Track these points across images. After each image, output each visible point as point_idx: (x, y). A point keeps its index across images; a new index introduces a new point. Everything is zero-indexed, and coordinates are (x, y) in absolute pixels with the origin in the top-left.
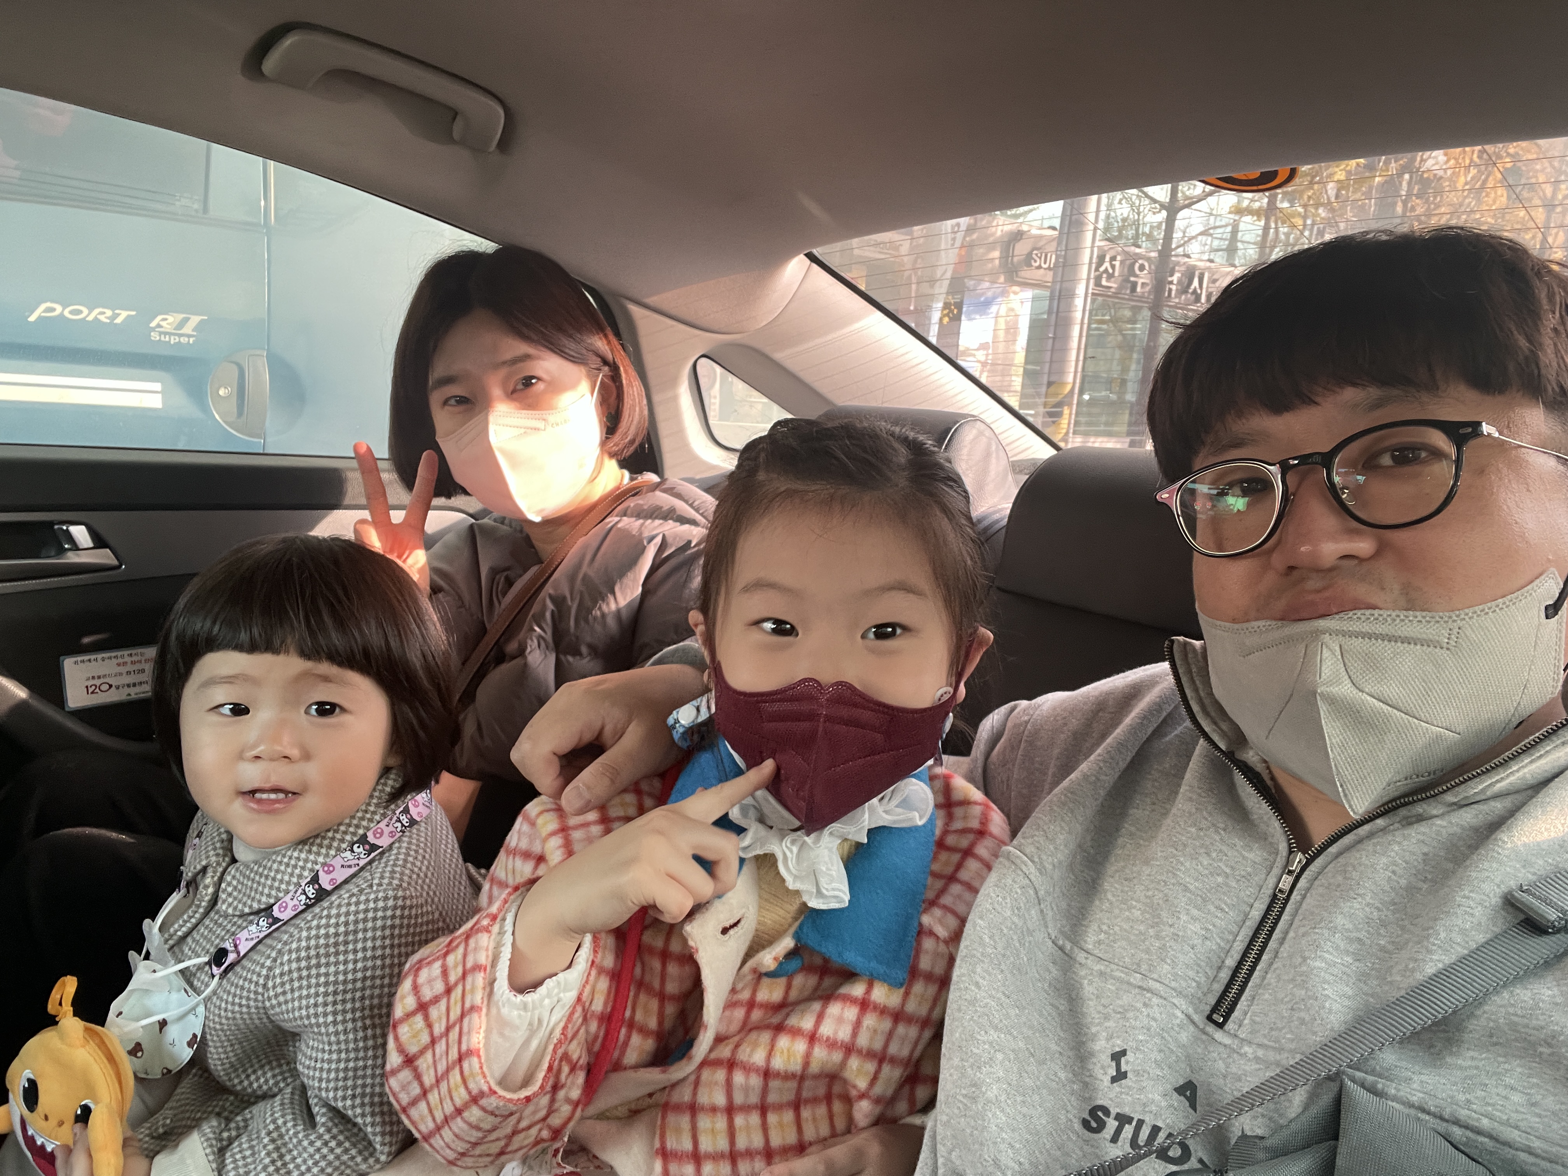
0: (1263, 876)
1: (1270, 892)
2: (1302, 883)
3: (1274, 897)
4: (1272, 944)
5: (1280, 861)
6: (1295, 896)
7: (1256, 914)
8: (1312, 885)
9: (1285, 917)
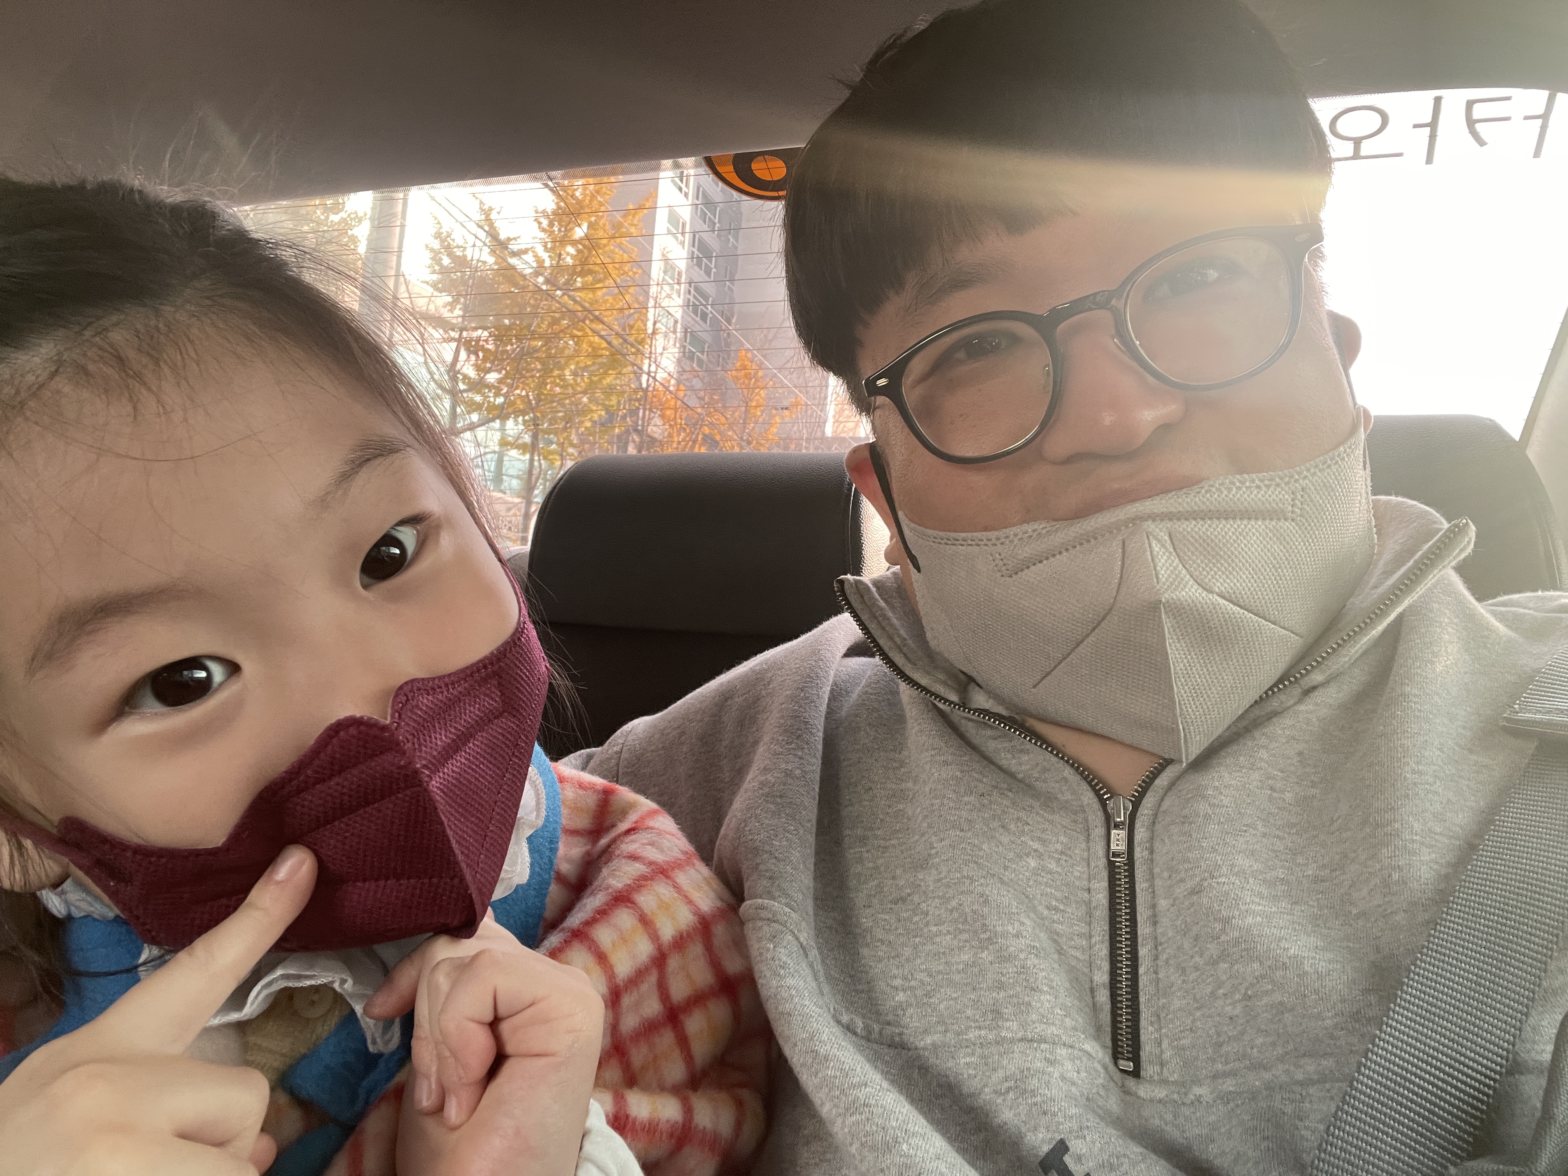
0: (1084, 846)
1: (1104, 861)
2: (1140, 834)
3: (1111, 865)
4: (1144, 929)
5: (1096, 818)
6: (1139, 853)
7: (1101, 898)
8: (1153, 832)
9: (1141, 886)
